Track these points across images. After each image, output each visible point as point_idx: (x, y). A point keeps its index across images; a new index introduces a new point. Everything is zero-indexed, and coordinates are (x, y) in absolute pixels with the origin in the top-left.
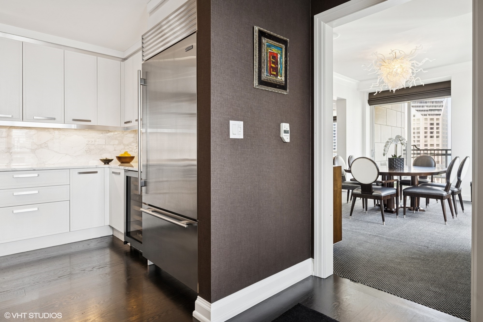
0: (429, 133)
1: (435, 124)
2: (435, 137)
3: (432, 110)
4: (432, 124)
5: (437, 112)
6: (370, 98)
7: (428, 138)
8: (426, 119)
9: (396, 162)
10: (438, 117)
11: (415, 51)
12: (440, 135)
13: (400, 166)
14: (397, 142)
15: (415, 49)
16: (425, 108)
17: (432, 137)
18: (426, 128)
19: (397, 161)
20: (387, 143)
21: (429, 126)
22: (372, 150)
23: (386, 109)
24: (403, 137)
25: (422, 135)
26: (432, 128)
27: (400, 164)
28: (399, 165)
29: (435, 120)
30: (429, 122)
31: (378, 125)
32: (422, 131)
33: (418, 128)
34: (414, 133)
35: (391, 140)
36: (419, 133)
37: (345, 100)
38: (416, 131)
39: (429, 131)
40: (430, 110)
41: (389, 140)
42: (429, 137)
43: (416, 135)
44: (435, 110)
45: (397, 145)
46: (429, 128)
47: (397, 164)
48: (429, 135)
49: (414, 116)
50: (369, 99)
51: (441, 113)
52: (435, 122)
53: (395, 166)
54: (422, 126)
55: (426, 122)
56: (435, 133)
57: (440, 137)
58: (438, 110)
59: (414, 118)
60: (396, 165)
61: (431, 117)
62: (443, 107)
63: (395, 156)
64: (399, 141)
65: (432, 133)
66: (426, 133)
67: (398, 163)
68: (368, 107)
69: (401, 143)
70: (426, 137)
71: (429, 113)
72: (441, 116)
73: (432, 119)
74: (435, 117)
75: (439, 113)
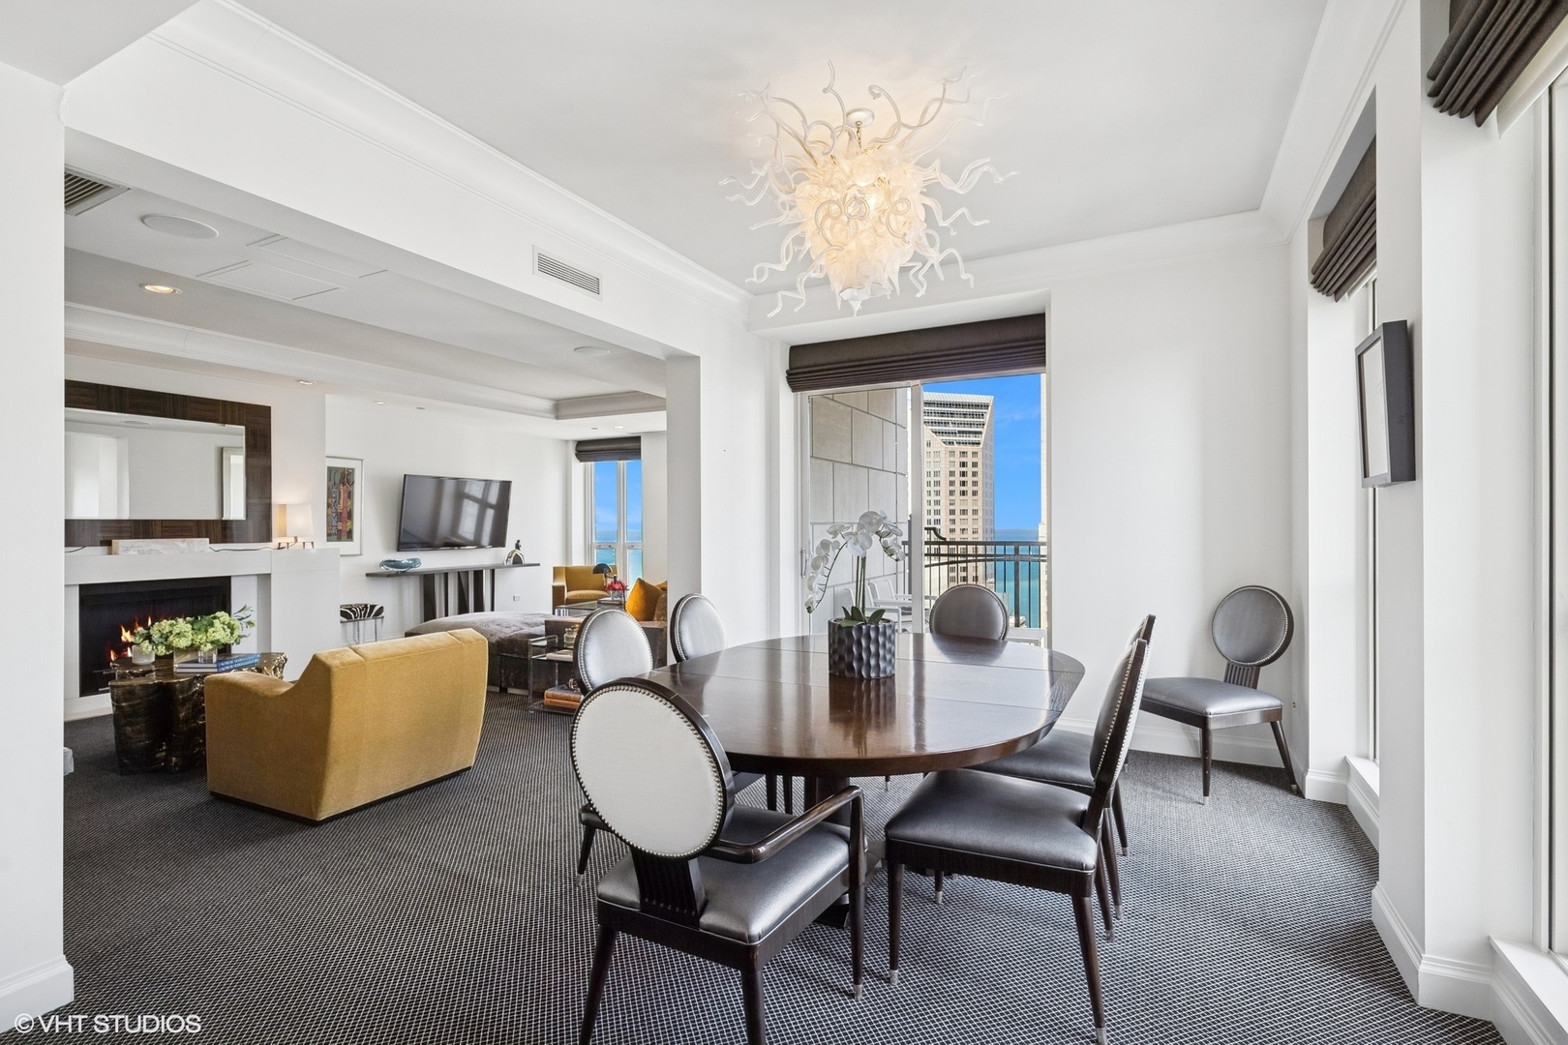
0: (957, 484)
1: (970, 465)
2: (970, 493)
3: (963, 432)
4: (963, 464)
5: (972, 438)
6: (793, 366)
7: (957, 497)
8: (952, 453)
9: (859, 643)
10: (975, 448)
11: (939, 109)
12: (979, 488)
13: (878, 665)
14: (864, 548)
15: (936, 99)
16: (951, 428)
17: (963, 493)
18: (952, 474)
19: (863, 642)
20: (823, 553)
21: (958, 469)
22: (802, 552)
23: (850, 409)
24: (891, 519)
25: (944, 488)
26: (963, 474)
27: (877, 654)
28: (873, 662)
29: (970, 454)
30: (958, 459)
31: (826, 462)
32: (944, 479)
33: (937, 474)
34: (929, 484)
35: (839, 538)
36: (937, 483)
37: (696, 359)
38: (932, 479)
39: (958, 479)
40: (959, 432)
41: (830, 538)
42: (957, 493)
43: (933, 488)
44: (970, 432)
45: (864, 560)
46: (957, 474)
47: (864, 656)
48: (958, 488)
49: (929, 445)
50: (791, 368)
51: (981, 439)
52: (969, 460)
53: (855, 665)
54: (944, 469)
55: (952, 459)
56: (970, 484)
57: (980, 493)
58: (976, 433)
59: (929, 449)
60: (860, 658)
61: (963, 448)
62: (985, 426)
63: (856, 614)
64: (875, 538)
65: (963, 483)
66: (952, 483)
67: (868, 648)
68: (787, 398)
69: (886, 549)
70: (952, 493)
71: (958, 438)
72: (981, 446)
73: (964, 453)
74: (969, 449)
75: (977, 439)
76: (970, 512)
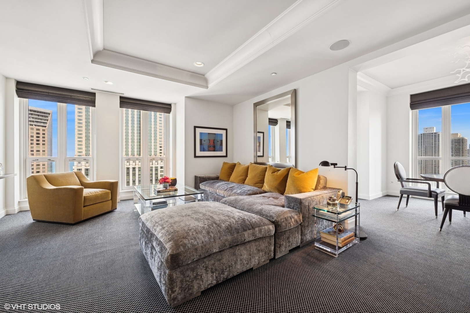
0: (35, 140)
1: (41, 134)
2: (41, 144)
3: (38, 122)
4: (38, 133)
5: (42, 124)
7: (35, 145)
8: (32, 129)
10: (44, 128)
12: (46, 143)
17: (38, 144)
18: (32, 136)
21: (35, 135)
26: (38, 137)
29: (41, 130)
30: (35, 131)
40: (36, 121)
44: (41, 122)
46: (35, 137)
48: (35, 142)
52: (41, 132)
55: (32, 131)
56: (41, 141)
58: (44, 123)
61: (38, 127)
62: (49, 121)
65: (38, 141)
66: (32, 140)
70: (32, 144)
71: (35, 124)
72: (47, 128)
73: (38, 130)
74: (41, 128)
75: (45, 125)
76: (41, 151)
